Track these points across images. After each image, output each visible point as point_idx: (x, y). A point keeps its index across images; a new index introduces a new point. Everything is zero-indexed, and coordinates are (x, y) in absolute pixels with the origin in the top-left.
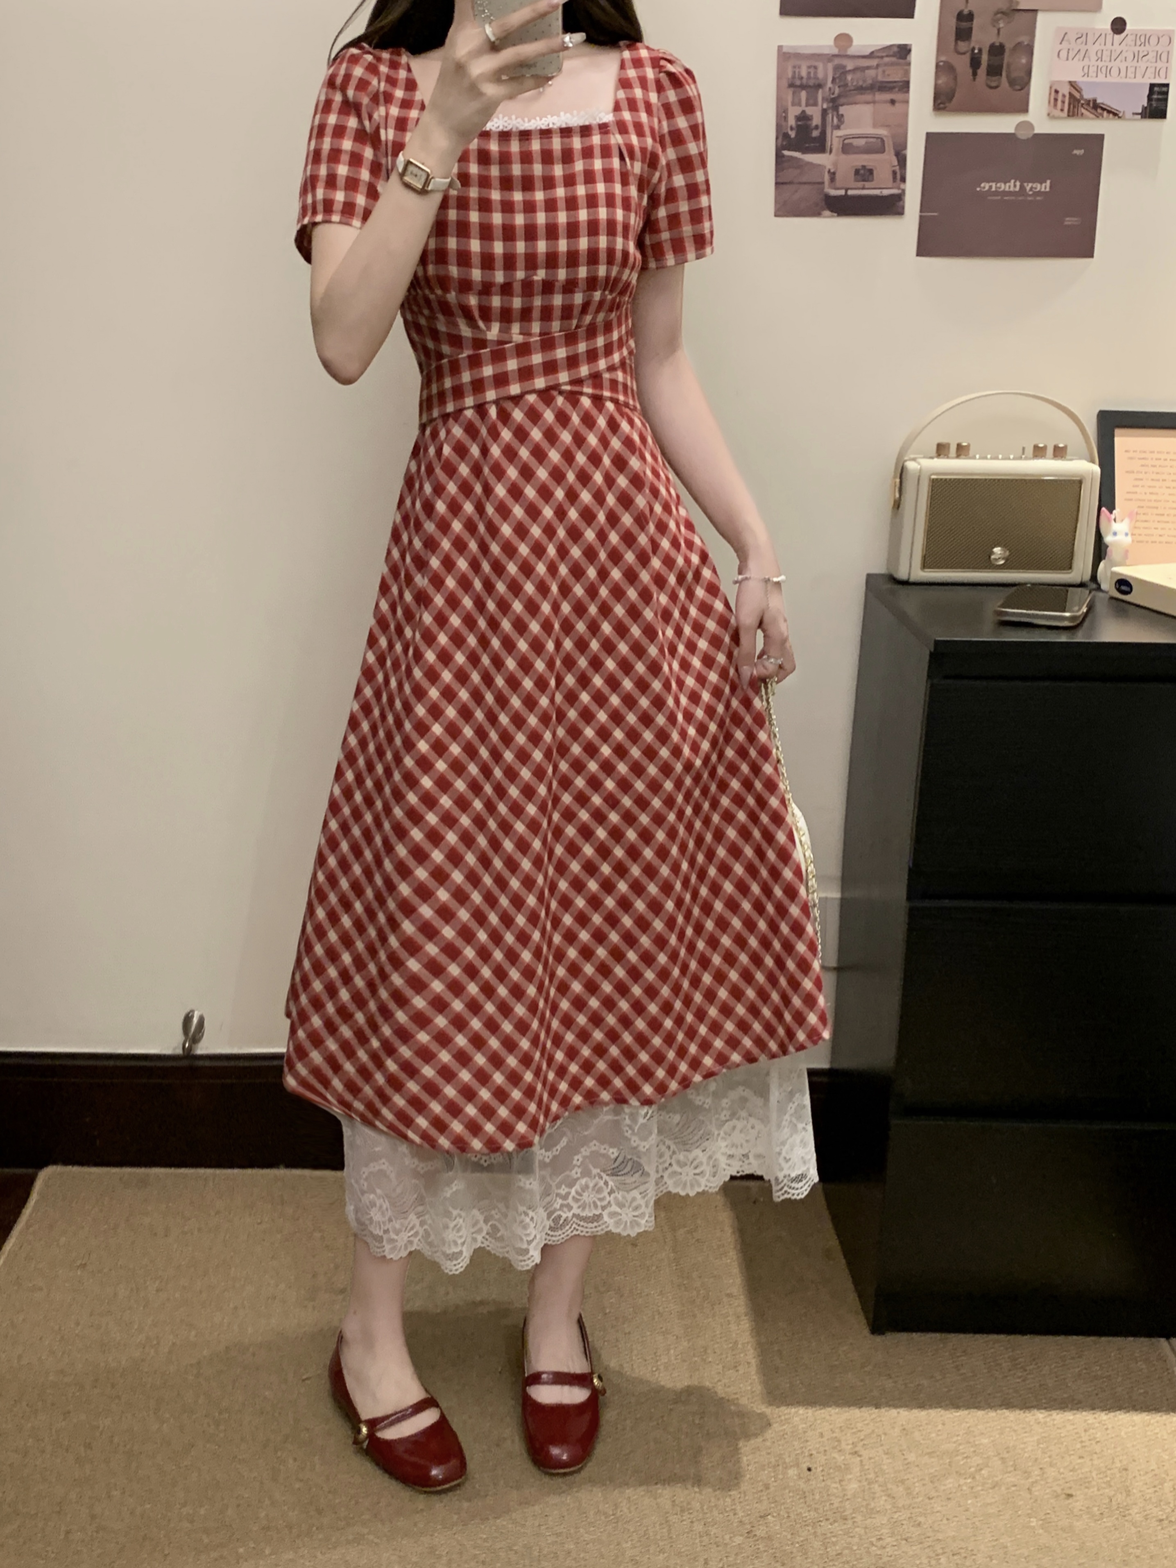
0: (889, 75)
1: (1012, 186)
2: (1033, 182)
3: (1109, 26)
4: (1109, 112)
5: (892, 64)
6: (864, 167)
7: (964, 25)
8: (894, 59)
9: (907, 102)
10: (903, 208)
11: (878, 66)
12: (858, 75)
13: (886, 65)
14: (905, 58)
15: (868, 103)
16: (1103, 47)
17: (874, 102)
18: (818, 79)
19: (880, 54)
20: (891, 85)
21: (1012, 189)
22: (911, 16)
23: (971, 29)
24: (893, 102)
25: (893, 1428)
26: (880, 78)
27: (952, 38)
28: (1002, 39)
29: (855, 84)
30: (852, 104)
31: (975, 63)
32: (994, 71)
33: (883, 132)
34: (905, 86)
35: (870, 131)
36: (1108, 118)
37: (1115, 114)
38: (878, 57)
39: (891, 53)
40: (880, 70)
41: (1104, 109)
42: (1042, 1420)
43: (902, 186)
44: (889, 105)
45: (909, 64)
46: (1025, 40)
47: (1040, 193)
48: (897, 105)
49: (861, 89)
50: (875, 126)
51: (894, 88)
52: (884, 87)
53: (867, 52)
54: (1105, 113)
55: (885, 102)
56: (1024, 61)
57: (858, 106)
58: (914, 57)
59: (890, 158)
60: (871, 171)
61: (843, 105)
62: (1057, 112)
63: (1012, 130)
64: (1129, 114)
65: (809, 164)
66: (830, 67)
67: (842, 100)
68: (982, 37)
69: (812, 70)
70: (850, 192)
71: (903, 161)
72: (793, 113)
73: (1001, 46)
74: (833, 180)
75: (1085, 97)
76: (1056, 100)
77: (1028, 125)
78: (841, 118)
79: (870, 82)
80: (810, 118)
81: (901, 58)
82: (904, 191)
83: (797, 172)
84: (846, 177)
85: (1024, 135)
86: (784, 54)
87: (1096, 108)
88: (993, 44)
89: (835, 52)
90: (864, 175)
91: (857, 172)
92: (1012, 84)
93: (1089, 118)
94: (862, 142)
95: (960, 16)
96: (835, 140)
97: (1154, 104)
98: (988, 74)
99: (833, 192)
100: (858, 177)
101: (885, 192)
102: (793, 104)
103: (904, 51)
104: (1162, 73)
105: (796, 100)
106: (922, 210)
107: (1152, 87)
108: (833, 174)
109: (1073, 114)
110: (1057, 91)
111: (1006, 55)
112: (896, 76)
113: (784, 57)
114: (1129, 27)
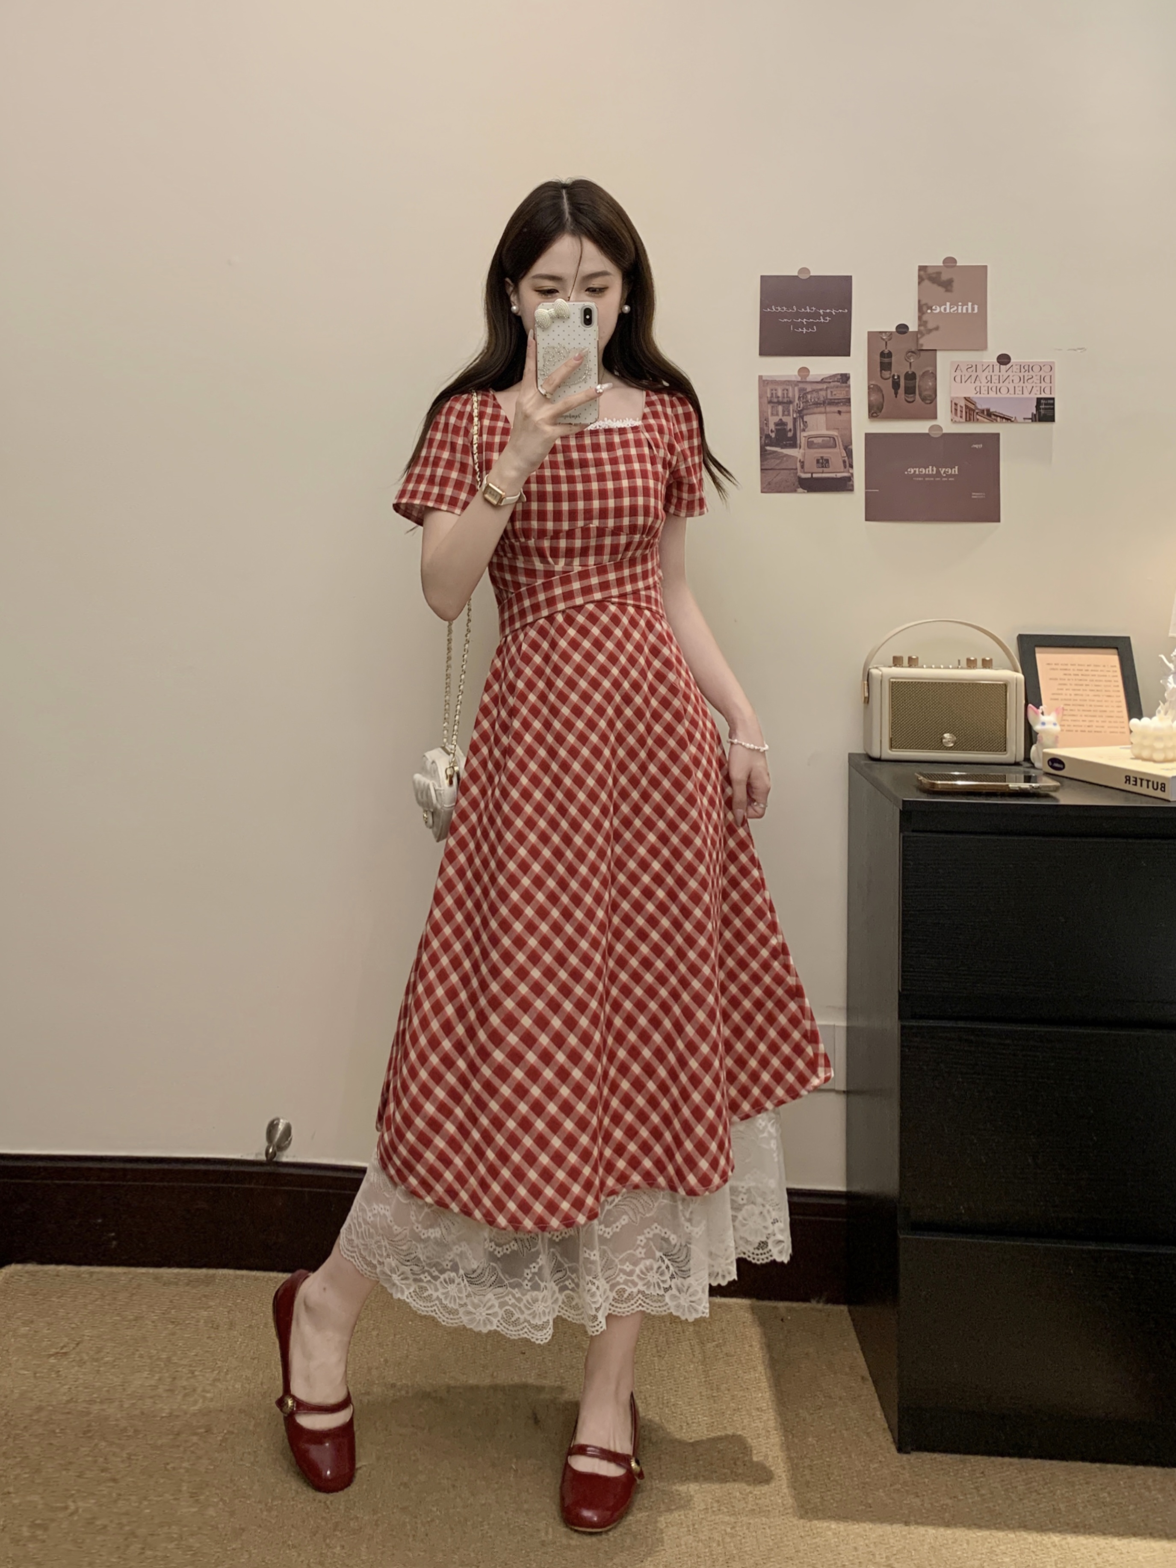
0: (836, 394)
1: (930, 470)
2: (946, 467)
3: (995, 360)
4: (1002, 418)
5: (837, 387)
6: (822, 457)
7: (886, 360)
8: (839, 384)
9: (850, 412)
10: (852, 486)
11: (827, 388)
12: (815, 395)
13: (832, 388)
14: (846, 382)
15: (820, 413)
16: (991, 373)
17: (825, 413)
18: (789, 397)
19: (828, 380)
20: (838, 401)
21: (930, 473)
22: (848, 354)
23: (891, 363)
24: (839, 412)
25: (923, 1545)
26: (829, 397)
27: (879, 369)
28: (913, 369)
29: (812, 400)
30: (810, 414)
31: (896, 385)
32: (910, 390)
33: (834, 433)
34: (848, 401)
35: (825, 432)
36: (1001, 422)
37: (1008, 419)
38: (825, 382)
39: (836, 379)
40: (829, 391)
41: (997, 416)
42: (1057, 1543)
43: (851, 471)
44: (837, 415)
45: (849, 387)
46: (930, 369)
47: (951, 475)
48: (843, 414)
49: (817, 404)
50: (828, 429)
51: (840, 403)
52: (832, 403)
53: (819, 380)
54: (999, 419)
55: (834, 412)
56: (930, 384)
57: (817, 416)
58: (852, 382)
59: (840, 451)
60: (827, 461)
61: (807, 414)
62: (958, 419)
63: (926, 430)
64: (1020, 419)
65: (786, 455)
66: (796, 389)
67: (805, 412)
68: (899, 368)
69: (785, 392)
70: (815, 475)
71: (849, 453)
72: (773, 420)
73: (914, 374)
74: (802, 467)
75: (979, 407)
76: (956, 410)
77: (939, 428)
78: (805, 423)
79: (822, 399)
80: (785, 424)
81: (843, 382)
82: (852, 474)
83: (778, 461)
84: (811, 465)
85: (935, 434)
86: (764, 381)
87: (990, 415)
88: (907, 373)
89: (799, 379)
90: (823, 463)
91: (818, 461)
92: (924, 399)
93: (983, 422)
94: (820, 440)
95: (882, 355)
96: (803, 440)
97: (1042, 412)
98: (906, 393)
99: (804, 476)
100: (820, 465)
101: (839, 475)
102: (772, 414)
103: (845, 378)
104: (1047, 390)
105: (775, 412)
106: (866, 488)
107: (1039, 400)
108: (802, 464)
109: (970, 420)
110: (956, 404)
111: (917, 380)
112: (839, 394)
113: (763, 382)
114: (1012, 361)
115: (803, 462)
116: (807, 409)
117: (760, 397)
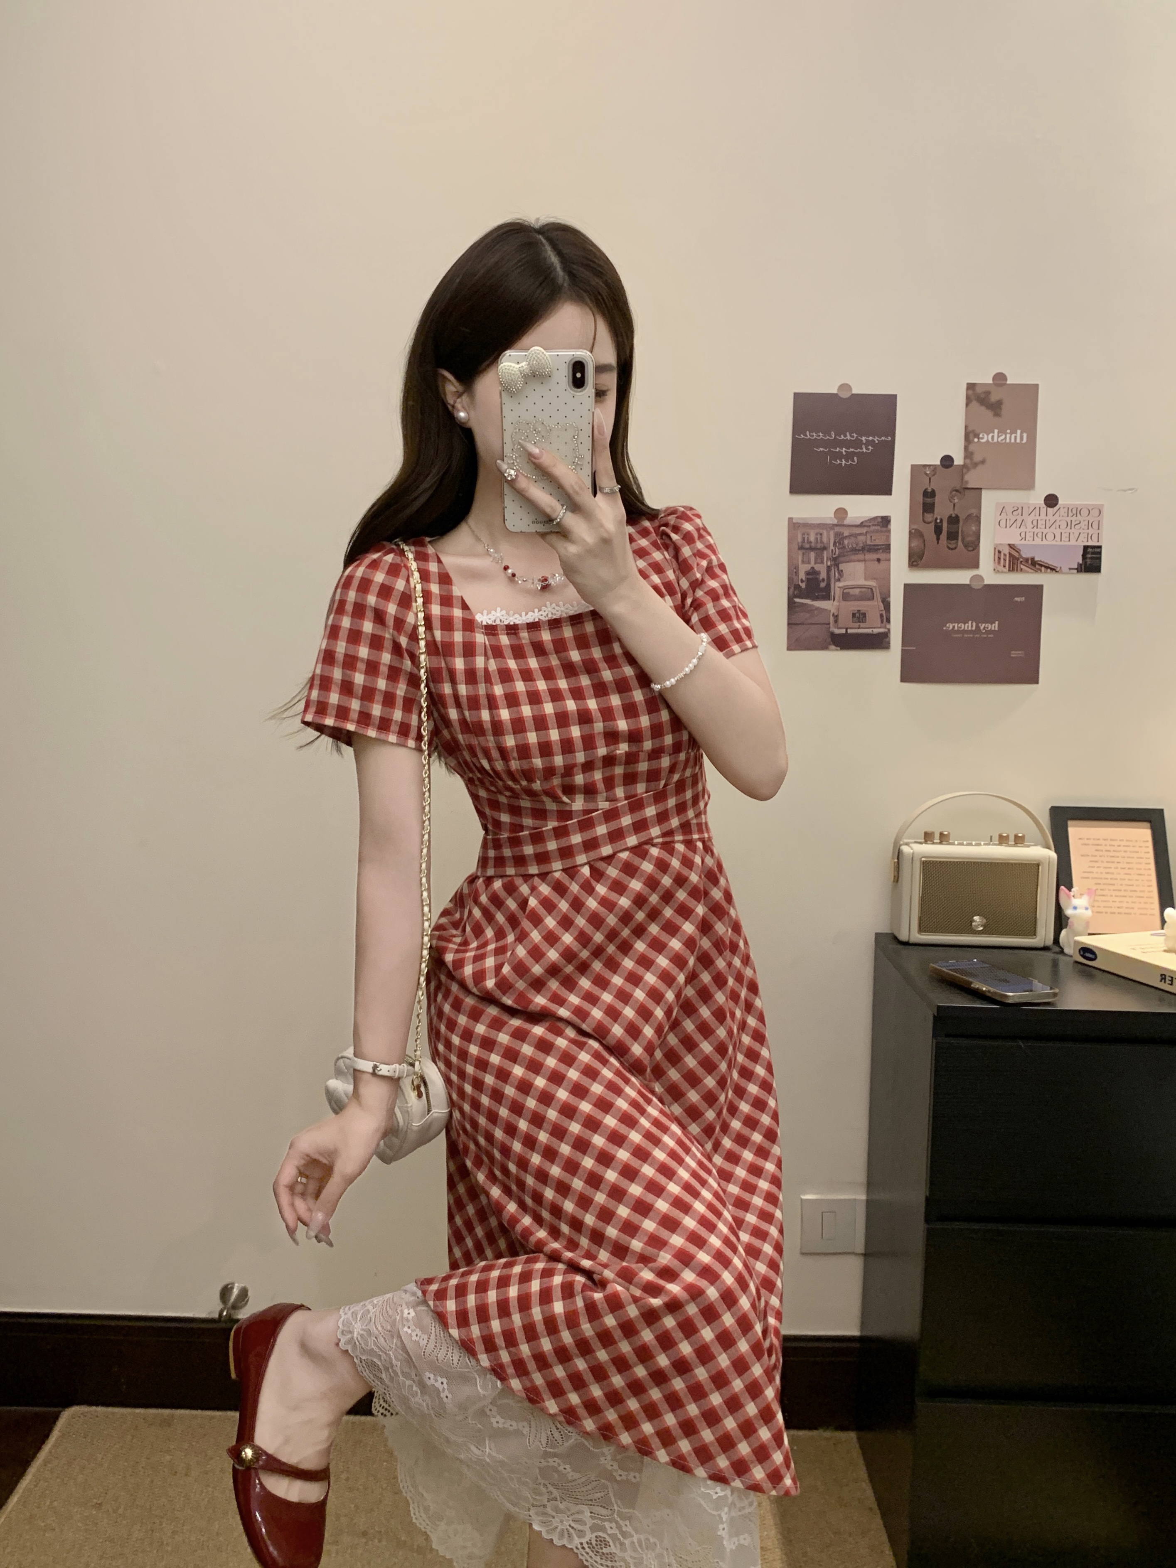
0: (875, 540)
1: (970, 626)
2: (986, 623)
3: (1042, 502)
4: (1047, 567)
5: (877, 531)
6: (859, 611)
7: (929, 500)
8: (879, 528)
9: (889, 560)
10: (889, 642)
11: (867, 533)
12: (854, 539)
13: (873, 532)
14: (887, 526)
15: (858, 561)
16: (1037, 517)
17: (865, 560)
18: (823, 543)
19: (867, 524)
20: (876, 547)
21: (970, 628)
22: (890, 493)
23: (934, 504)
24: (879, 560)
26: (869, 542)
27: (921, 511)
28: (958, 512)
29: (850, 546)
30: (848, 562)
31: (938, 530)
32: (953, 536)
33: (872, 583)
34: (888, 548)
35: (862, 582)
36: (1045, 572)
37: (1053, 569)
38: (865, 526)
39: (876, 523)
40: (869, 536)
41: (1042, 565)
43: (888, 626)
44: (876, 563)
45: (889, 531)
46: (974, 512)
47: (991, 632)
48: (881, 562)
49: (855, 551)
50: (866, 579)
51: (879, 549)
52: (871, 549)
53: (859, 522)
54: (1043, 569)
55: (873, 560)
56: (974, 528)
57: (852, 564)
58: (893, 526)
59: (877, 603)
60: (864, 615)
61: (842, 562)
62: (1001, 568)
63: (968, 582)
64: (1065, 569)
65: (818, 609)
66: (832, 533)
67: (842, 559)
68: (942, 510)
69: (819, 536)
70: (849, 631)
71: (887, 606)
72: (803, 569)
73: (957, 517)
74: (836, 621)
75: (1024, 556)
76: (999, 558)
77: (979, 578)
78: (841, 572)
79: (862, 545)
80: (818, 573)
81: (883, 526)
82: (889, 630)
83: (808, 615)
84: (846, 619)
85: (977, 586)
86: (794, 524)
87: (1035, 565)
88: (950, 517)
89: (835, 522)
90: (860, 617)
91: (854, 615)
92: (966, 546)
93: (1028, 572)
94: (857, 591)
95: (926, 494)
96: (837, 590)
97: (1089, 561)
98: (948, 538)
99: (837, 631)
100: (855, 619)
101: (876, 631)
102: (803, 562)
103: (885, 521)
104: (1095, 537)
105: (806, 559)
106: (903, 645)
107: (1086, 548)
108: (836, 617)
109: (1013, 570)
110: (999, 552)
111: (961, 523)
112: (879, 541)
113: (794, 526)
114: (1060, 502)
115: (837, 616)
116: (844, 556)
117: (790, 542)
